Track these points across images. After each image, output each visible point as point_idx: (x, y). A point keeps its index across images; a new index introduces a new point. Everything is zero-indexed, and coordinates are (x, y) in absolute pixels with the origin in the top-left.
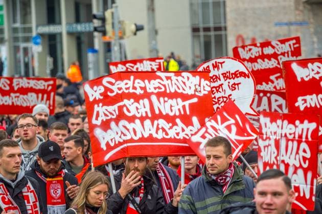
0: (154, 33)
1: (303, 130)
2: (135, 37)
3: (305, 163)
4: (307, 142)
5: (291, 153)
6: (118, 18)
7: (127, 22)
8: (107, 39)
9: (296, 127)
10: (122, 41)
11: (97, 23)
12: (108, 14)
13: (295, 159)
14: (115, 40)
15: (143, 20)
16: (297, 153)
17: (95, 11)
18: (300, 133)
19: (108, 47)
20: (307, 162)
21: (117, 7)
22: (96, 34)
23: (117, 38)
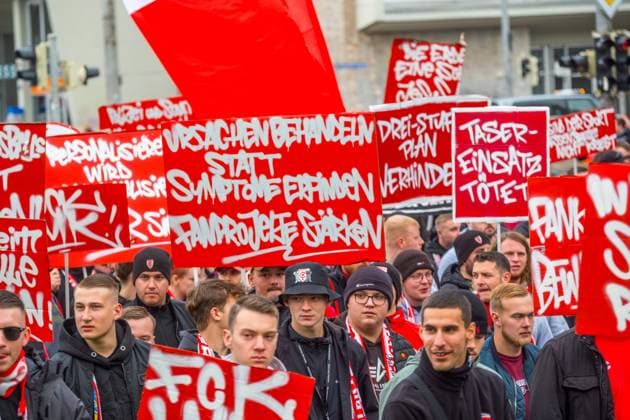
0: (117, 81)
1: (21, 239)
2: (84, 87)
3: (31, 282)
4: (30, 253)
5: (7, 269)
6: (58, 57)
7: (71, 63)
8: (39, 90)
9: (10, 235)
10: (65, 95)
11: (22, 65)
12: (40, 50)
13: (15, 277)
14: (53, 93)
15: (98, 61)
16: (17, 268)
17: (18, 46)
18: (18, 243)
19: (40, 104)
20: (34, 280)
21: (54, 39)
22: (20, 83)
23: (56, 89)
